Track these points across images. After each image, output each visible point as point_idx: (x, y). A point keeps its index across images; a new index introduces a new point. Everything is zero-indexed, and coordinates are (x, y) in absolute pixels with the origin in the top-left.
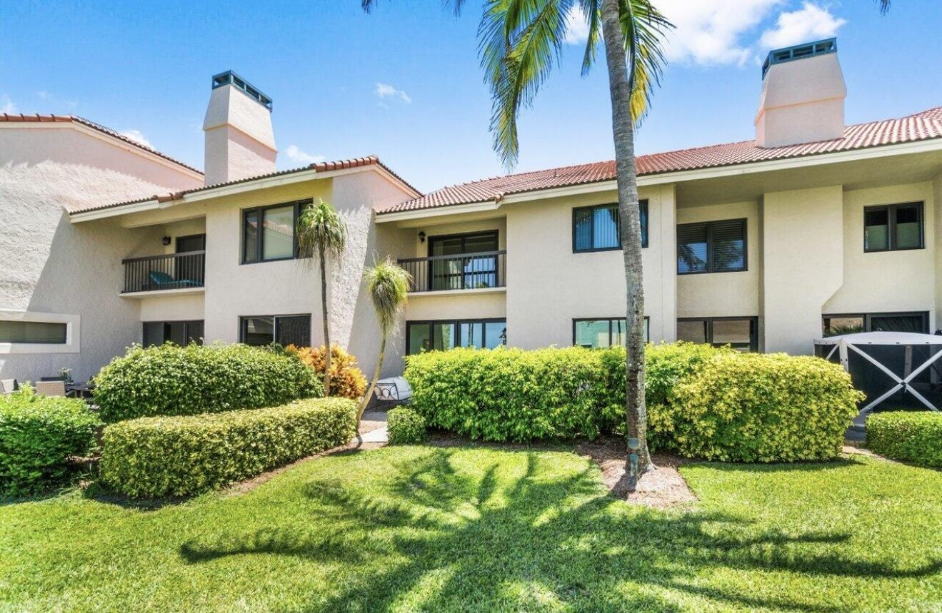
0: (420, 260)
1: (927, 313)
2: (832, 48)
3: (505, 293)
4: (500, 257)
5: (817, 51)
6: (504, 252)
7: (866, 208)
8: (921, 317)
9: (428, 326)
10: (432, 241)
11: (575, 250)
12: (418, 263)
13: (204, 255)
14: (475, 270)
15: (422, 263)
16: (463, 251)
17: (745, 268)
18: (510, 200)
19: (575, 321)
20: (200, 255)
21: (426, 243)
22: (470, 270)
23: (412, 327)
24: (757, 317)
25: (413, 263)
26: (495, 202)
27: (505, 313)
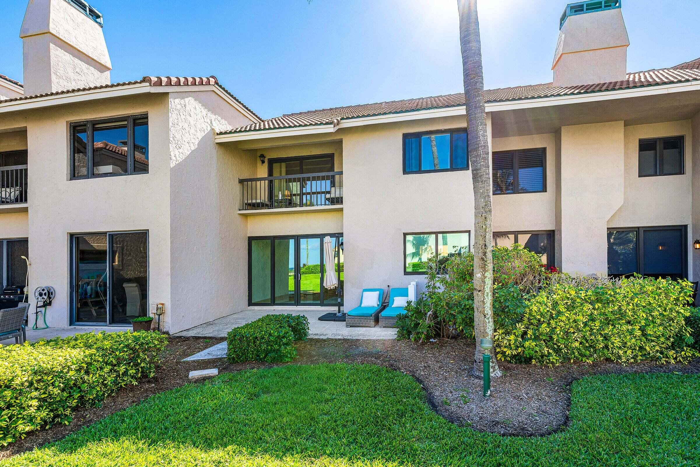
0: (260, 179)
1: (686, 226)
2: (617, 5)
3: (341, 210)
4: (337, 177)
5: (605, 6)
6: (341, 173)
7: (640, 141)
8: (681, 230)
9: (269, 241)
10: (272, 162)
11: (405, 172)
12: (258, 183)
13: (26, 170)
14: (314, 190)
15: (263, 182)
16: (302, 172)
17: (544, 190)
18: (347, 124)
19: (405, 235)
20: (21, 170)
21: (266, 165)
22: (309, 190)
23: (253, 243)
24: (554, 231)
25: (254, 183)
26: (332, 126)
27: (342, 229)
